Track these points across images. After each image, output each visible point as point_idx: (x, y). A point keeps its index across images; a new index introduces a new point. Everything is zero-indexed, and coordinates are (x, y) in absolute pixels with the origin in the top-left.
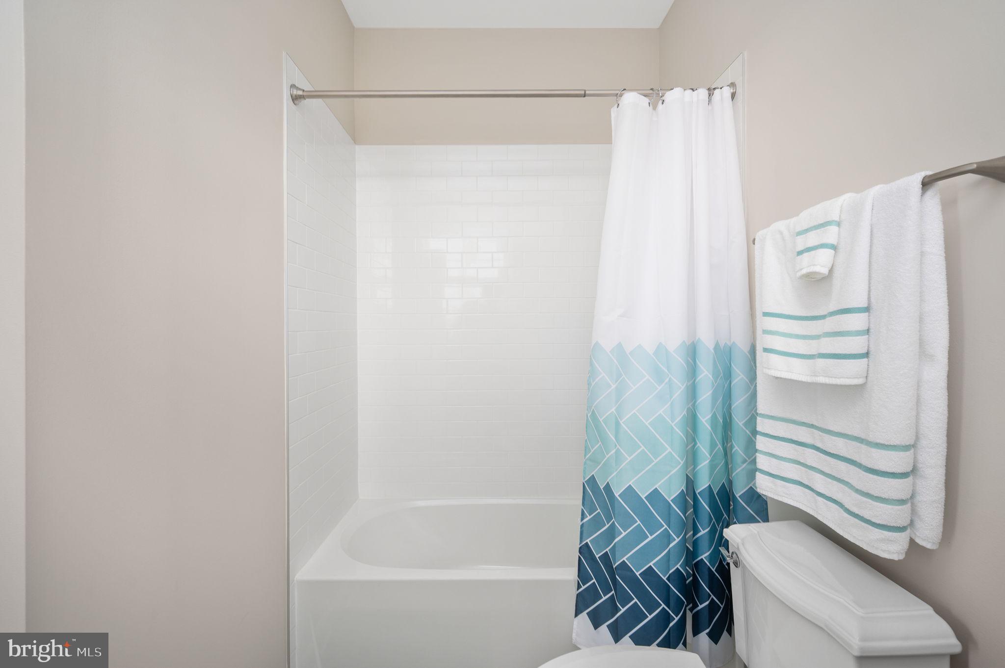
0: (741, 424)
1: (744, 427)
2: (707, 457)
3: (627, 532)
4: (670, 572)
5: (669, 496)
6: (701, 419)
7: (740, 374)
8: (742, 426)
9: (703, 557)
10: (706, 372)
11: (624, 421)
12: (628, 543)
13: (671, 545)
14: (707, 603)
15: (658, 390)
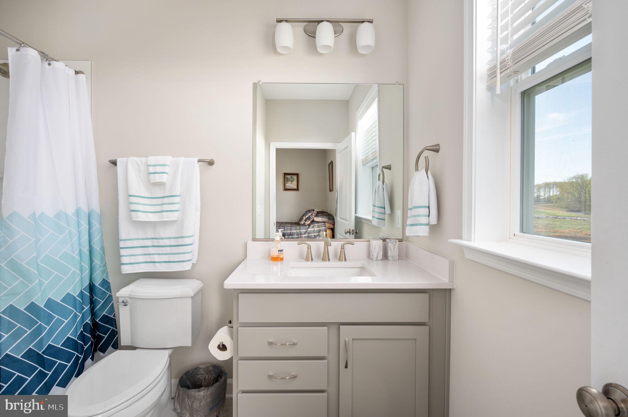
0: (98, 249)
1: (100, 251)
2: (87, 268)
3: (49, 326)
4: (78, 334)
5: (75, 294)
6: (83, 250)
7: (97, 224)
8: (99, 250)
9: (87, 321)
10: (85, 225)
11: (40, 260)
12: (50, 333)
13: (77, 320)
14: (90, 342)
15: (60, 238)
